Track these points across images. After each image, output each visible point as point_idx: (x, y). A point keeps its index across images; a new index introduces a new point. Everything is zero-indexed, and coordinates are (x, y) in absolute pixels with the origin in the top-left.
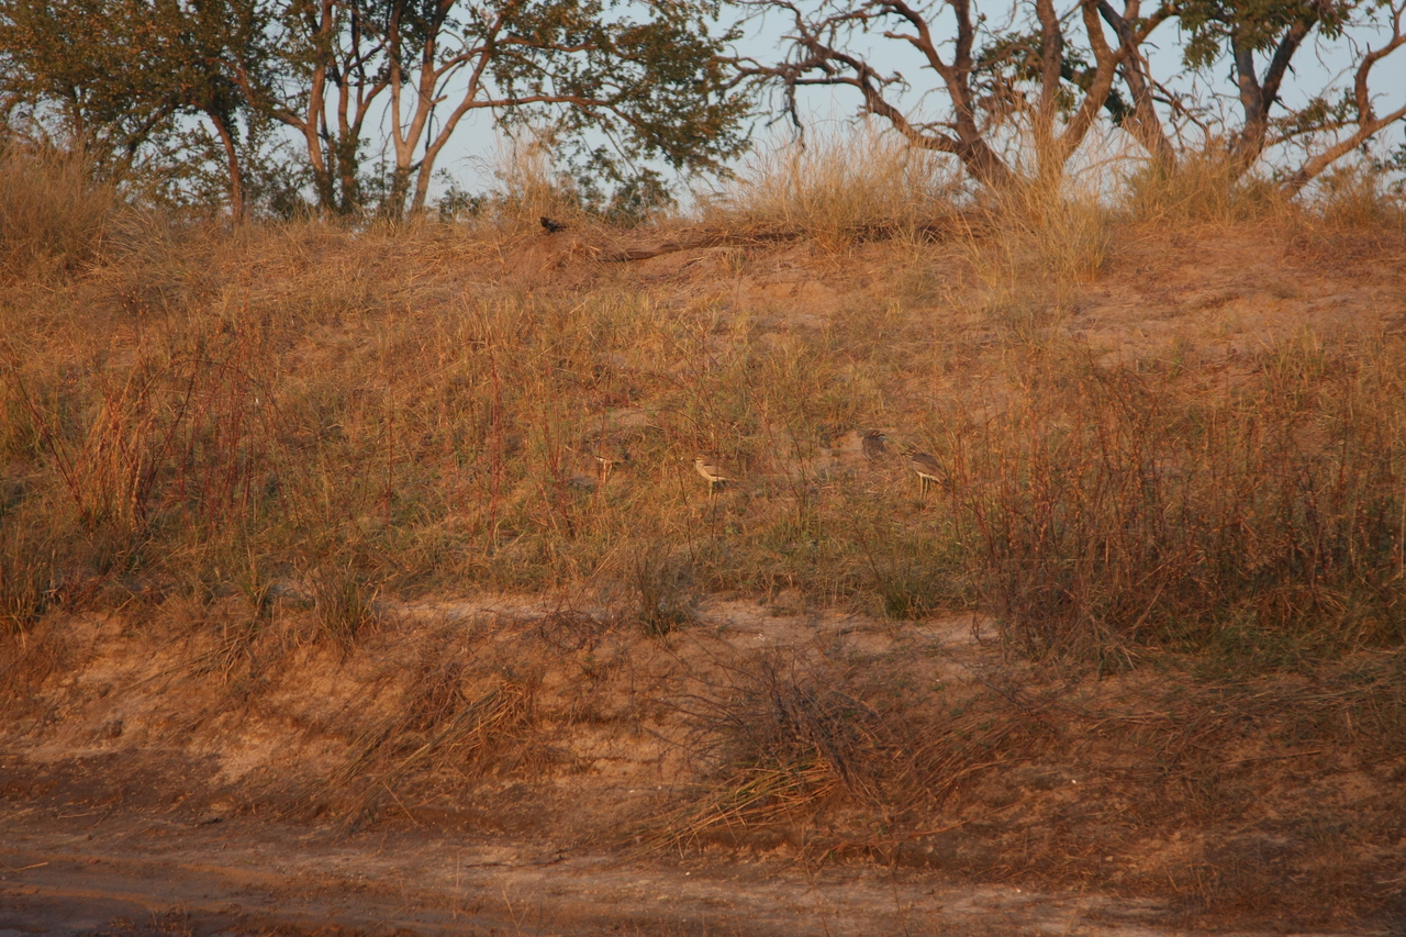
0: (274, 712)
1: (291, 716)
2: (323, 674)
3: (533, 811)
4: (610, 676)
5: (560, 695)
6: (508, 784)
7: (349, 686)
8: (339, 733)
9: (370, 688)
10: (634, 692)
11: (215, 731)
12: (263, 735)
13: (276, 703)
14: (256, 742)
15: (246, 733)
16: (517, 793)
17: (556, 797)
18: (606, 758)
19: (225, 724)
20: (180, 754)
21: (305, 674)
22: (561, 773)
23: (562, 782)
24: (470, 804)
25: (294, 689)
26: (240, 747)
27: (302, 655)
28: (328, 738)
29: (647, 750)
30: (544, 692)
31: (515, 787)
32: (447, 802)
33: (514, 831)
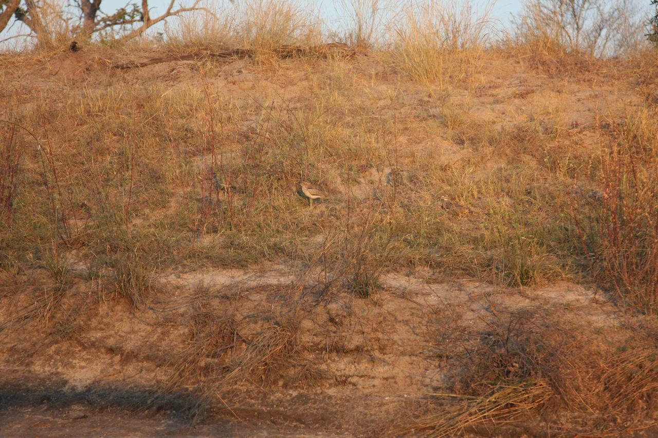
0: (93, 344)
1: (105, 347)
2: (122, 320)
3: (320, 412)
4: (345, 323)
5: (315, 335)
6: (295, 394)
7: (143, 329)
8: (148, 358)
9: (159, 330)
10: (363, 333)
11: (51, 357)
12: (87, 359)
13: (93, 339)
14: (83, 364)
15: (75, 358)
16: (303, 399)
17: (333, 402)
18: (357, 376)
19: (57, 352)
20: (30, 372)
21: (108, 320)
22: (328, 386)
23: (331, 392)
24: (272, 406)
25: (102, 329)
26: (73, 367)
27: (103, 309)
28: (140, 361)
29: (382, 370)
30: (302, 333)
31: (300, 396)
32: (253, 405)
33: (311, 424)
